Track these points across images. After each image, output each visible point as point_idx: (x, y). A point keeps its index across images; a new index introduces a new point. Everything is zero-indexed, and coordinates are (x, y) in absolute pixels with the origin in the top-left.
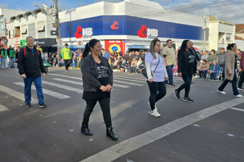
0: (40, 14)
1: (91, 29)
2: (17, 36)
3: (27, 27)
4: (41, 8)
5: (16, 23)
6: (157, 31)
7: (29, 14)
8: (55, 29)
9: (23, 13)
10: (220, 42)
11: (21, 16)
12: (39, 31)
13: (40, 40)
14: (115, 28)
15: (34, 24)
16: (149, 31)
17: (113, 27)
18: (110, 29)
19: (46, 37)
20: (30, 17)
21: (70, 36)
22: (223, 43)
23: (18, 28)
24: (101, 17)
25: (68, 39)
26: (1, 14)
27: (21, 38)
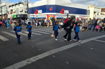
0: (21, 5)
1: (41, 10)
2: (11, 13)
3: (16, 10)
4: (21, 2)
5: (11, 8)
6: (68, 11)
7: (16, 4)
10: (95, 15)
11: (13, 5)
12: (20, 11)
13: (21, 15)
15: (18, 9)
17: (50, 10)
19: (23, 14)
20: (17, 6)
22: (96, 16)
23: (12, 10)
24: (46, 5)
25: (32, 15)
26: (5, 5)
27: (13, 14)
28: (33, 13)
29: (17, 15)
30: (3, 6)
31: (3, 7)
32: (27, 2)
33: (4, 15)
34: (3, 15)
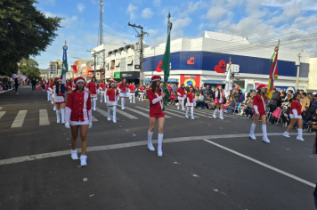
0: (130, 49)
2: (112, 68)
3: (120, 61)
5: (113, 57)
6: (238, 66)
7: (122, 49)
8: (139, 63)
9: (118, 48)
11: (116, 51)
12: (128, 65)
13: (128, 73)
15: (125, 58)
17: (189, 62)
18: (187, 64)
19: (132, 70)
20: (123, 52)
21: (153, 70)
23: (114, 61)
24: (178, 53)
25: (150, 73)
26: (102, 49)
27: (115, 70)
29: (121, 73)
30: (98, 53)
31: (99, 55)
32: (141, 44)
33: (100, 71)
34: (98, 71)
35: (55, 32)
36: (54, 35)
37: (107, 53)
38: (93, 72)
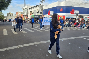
0: (37, 7)
2: (31, 14)
3: (34, 11)
5: (31, 10)
6: (79, 11)
7: (34, 7)
8: (41, 12)
9: (33, 7)
11: (32, 8)
12: (37, 13)
13: (37, 16)
14: (61, 11)
15: (35, 10)
16: (75, 12)
17: (61, 10)
18: (60, 11)
19: (39, 15)
20: (35, 8)
23: (31, 12)
24: (57, 7)
26: (27, 7)
27: (32, 15)
28: (46, 14)
29: (34, 16)
31: (25, 10)
32: (42, 5)
33: (26, 16)
35: (11, 1)
36: (11, 2)
37: (28, 9)
38: (24, 16)
